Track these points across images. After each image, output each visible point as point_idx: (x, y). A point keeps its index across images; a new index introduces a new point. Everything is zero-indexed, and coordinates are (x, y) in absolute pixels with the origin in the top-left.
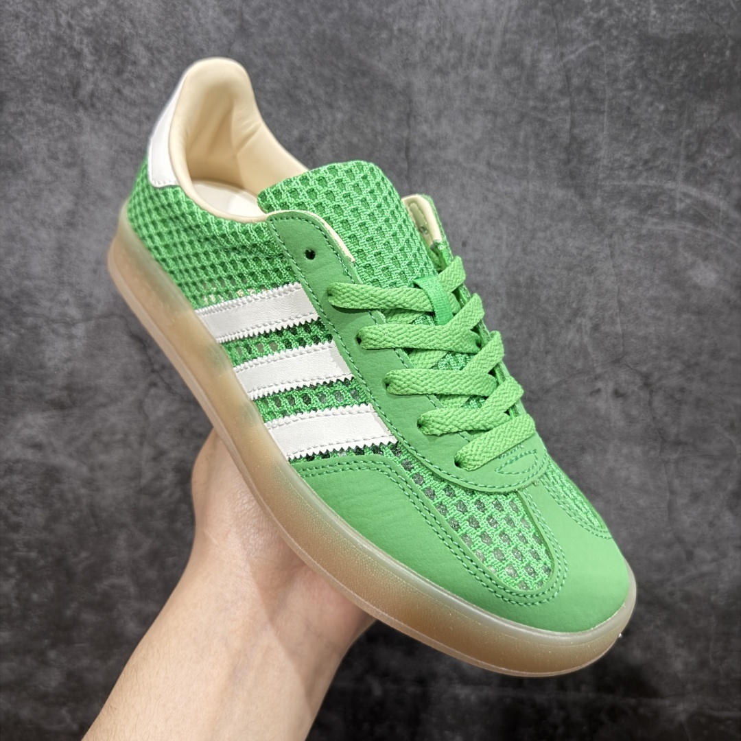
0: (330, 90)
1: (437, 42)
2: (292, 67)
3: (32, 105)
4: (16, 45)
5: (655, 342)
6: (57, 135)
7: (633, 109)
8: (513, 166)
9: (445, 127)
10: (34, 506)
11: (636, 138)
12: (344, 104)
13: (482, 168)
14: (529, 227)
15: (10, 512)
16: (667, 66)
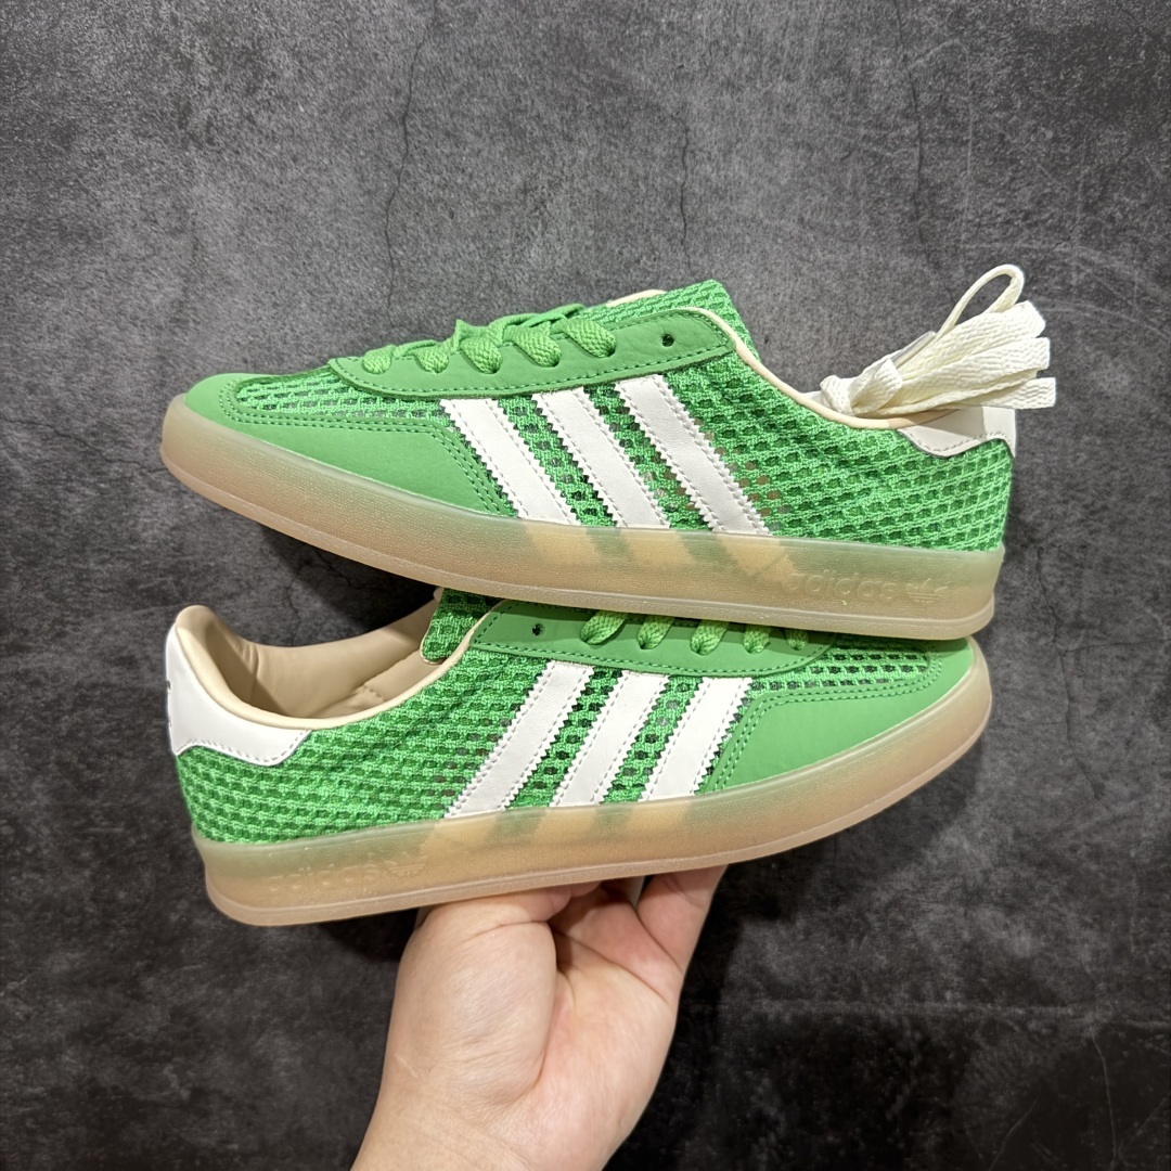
0: (568, 114)
1: (724, 43)
2: (512, 82)
3: (115, 141)
4: (91, 49)
5: (1045, 479)
6: (155, 185)
7: (1008, 137)
8: (837, 223)
9: (737, 168)
10: (120, 755)
11: (1013, 179)
12: (587, 134)
13: (792, 227)
14: (862, 313)
15: (81, 766)
16: (1057, 74)
